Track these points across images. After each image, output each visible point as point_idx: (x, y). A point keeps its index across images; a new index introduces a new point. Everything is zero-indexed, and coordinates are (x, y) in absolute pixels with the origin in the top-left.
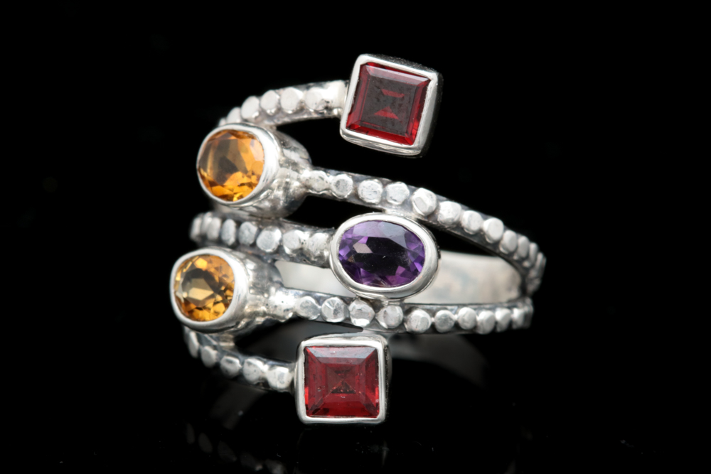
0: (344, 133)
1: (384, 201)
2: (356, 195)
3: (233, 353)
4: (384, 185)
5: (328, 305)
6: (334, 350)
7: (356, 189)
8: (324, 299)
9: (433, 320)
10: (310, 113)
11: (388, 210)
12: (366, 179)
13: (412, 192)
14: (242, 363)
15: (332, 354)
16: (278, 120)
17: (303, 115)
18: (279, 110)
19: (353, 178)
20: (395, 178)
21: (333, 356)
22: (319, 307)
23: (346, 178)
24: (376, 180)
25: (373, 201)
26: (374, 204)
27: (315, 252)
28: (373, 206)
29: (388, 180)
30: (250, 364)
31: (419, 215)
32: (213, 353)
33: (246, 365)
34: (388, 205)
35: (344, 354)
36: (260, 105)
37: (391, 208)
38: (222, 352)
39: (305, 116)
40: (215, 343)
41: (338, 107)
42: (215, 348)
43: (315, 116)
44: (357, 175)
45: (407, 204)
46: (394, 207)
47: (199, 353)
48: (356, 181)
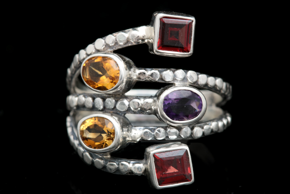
0: (156, 51)
1: (174, 79)
2: (161, 79)
3: (112, 160)
4: (174, 72)
5: (157, 132)
6: (168, 153)
7: (161, 76)
8: (155, 129)
9: (203, 130)
10: (132, 43)
11: (177, 83)
12: (165, 70)
13: (186, 73)
14: (118, 165)
15: (167, 155)
16: (116, 48)
17: (129, 44)
18: (116, 43)
19: (159, 71)
20: (178, 68)
21: (168, 156)
22: (153, 133)
23: (156, 71)
24: (169, 70)
25: (170, 80)
26: (170, 81)
27: (147, 108)
28: (170, 82)
29: (174, 69)
30: (122, 164)
31: (191, 83)
32: (102, 162)
33: (120, 165)
34: (176, 81)
35: (172, 154)
36: (105, 42)
37: (177, 82)
38: (106, 160)
39: (130, 45)
40: (101, 157)
41: (148, 39)
42: (101, 159)
43: (135, 44)
44: (160, 69)
45: (185, 79)
46: (179, 81)
47: (93, 162)
48: (160, 72)
